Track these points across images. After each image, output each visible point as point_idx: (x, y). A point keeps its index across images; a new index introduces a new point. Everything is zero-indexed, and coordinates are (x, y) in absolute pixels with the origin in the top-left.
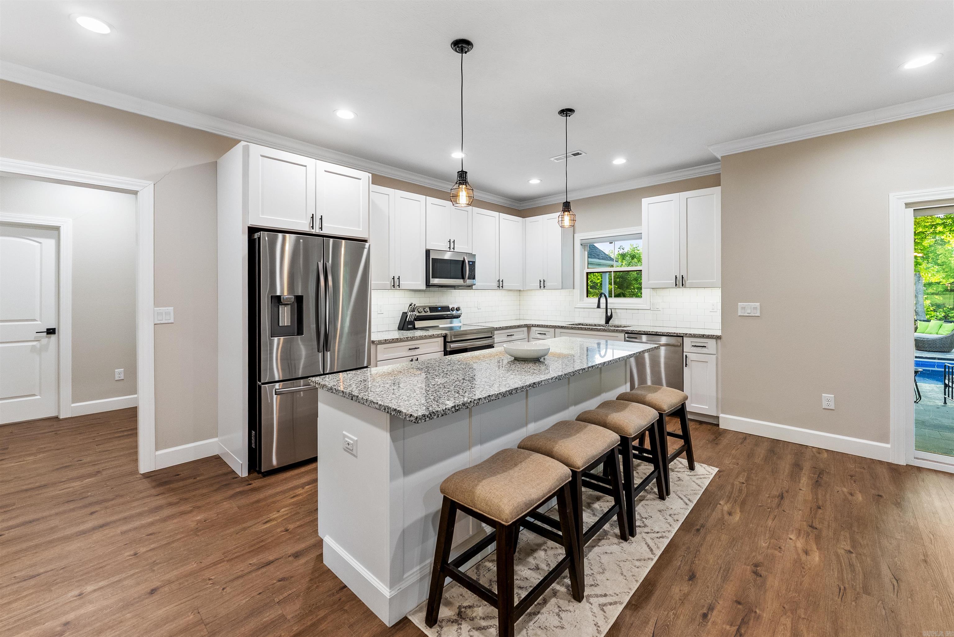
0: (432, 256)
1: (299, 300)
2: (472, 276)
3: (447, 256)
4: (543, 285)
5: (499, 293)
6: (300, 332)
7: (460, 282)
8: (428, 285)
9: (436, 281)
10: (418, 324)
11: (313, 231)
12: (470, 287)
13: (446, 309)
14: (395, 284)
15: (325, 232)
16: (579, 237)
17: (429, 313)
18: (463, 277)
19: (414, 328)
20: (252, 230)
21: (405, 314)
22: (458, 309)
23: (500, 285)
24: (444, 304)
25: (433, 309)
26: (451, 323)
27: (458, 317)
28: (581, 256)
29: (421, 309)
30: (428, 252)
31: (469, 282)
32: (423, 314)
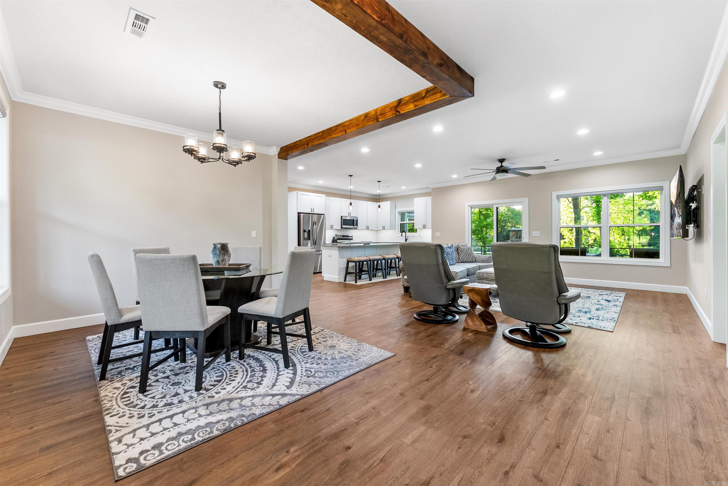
0: (343, 218)
1: (309, 231)
2: (357, 225)
3: (348, 218)
4: (384, 228)
5: (368, 231)
6: (309, 239)
7: (352, 227)
8: (342, 228)
9: (344, 226)
10: (338, 241)
11: (312, 213)
12: (356, 229)
13: (348, 236)
14: (332, 227)
15: (314, 213)
16: (397, 210)
17: (342, 238)
18: (353, 225)
19: (337, 242)
20: (299, 213)
21: (334, 238)
22: (352, 237)
23: (368, 228)
24: (347, 235)
25: (343, 236)
26: (350, 241)
27: (352, 239)
28: (398, 217)
29: (339, 236)
30: (342, 217)
31: (356, 227)
32: (340, 238)
